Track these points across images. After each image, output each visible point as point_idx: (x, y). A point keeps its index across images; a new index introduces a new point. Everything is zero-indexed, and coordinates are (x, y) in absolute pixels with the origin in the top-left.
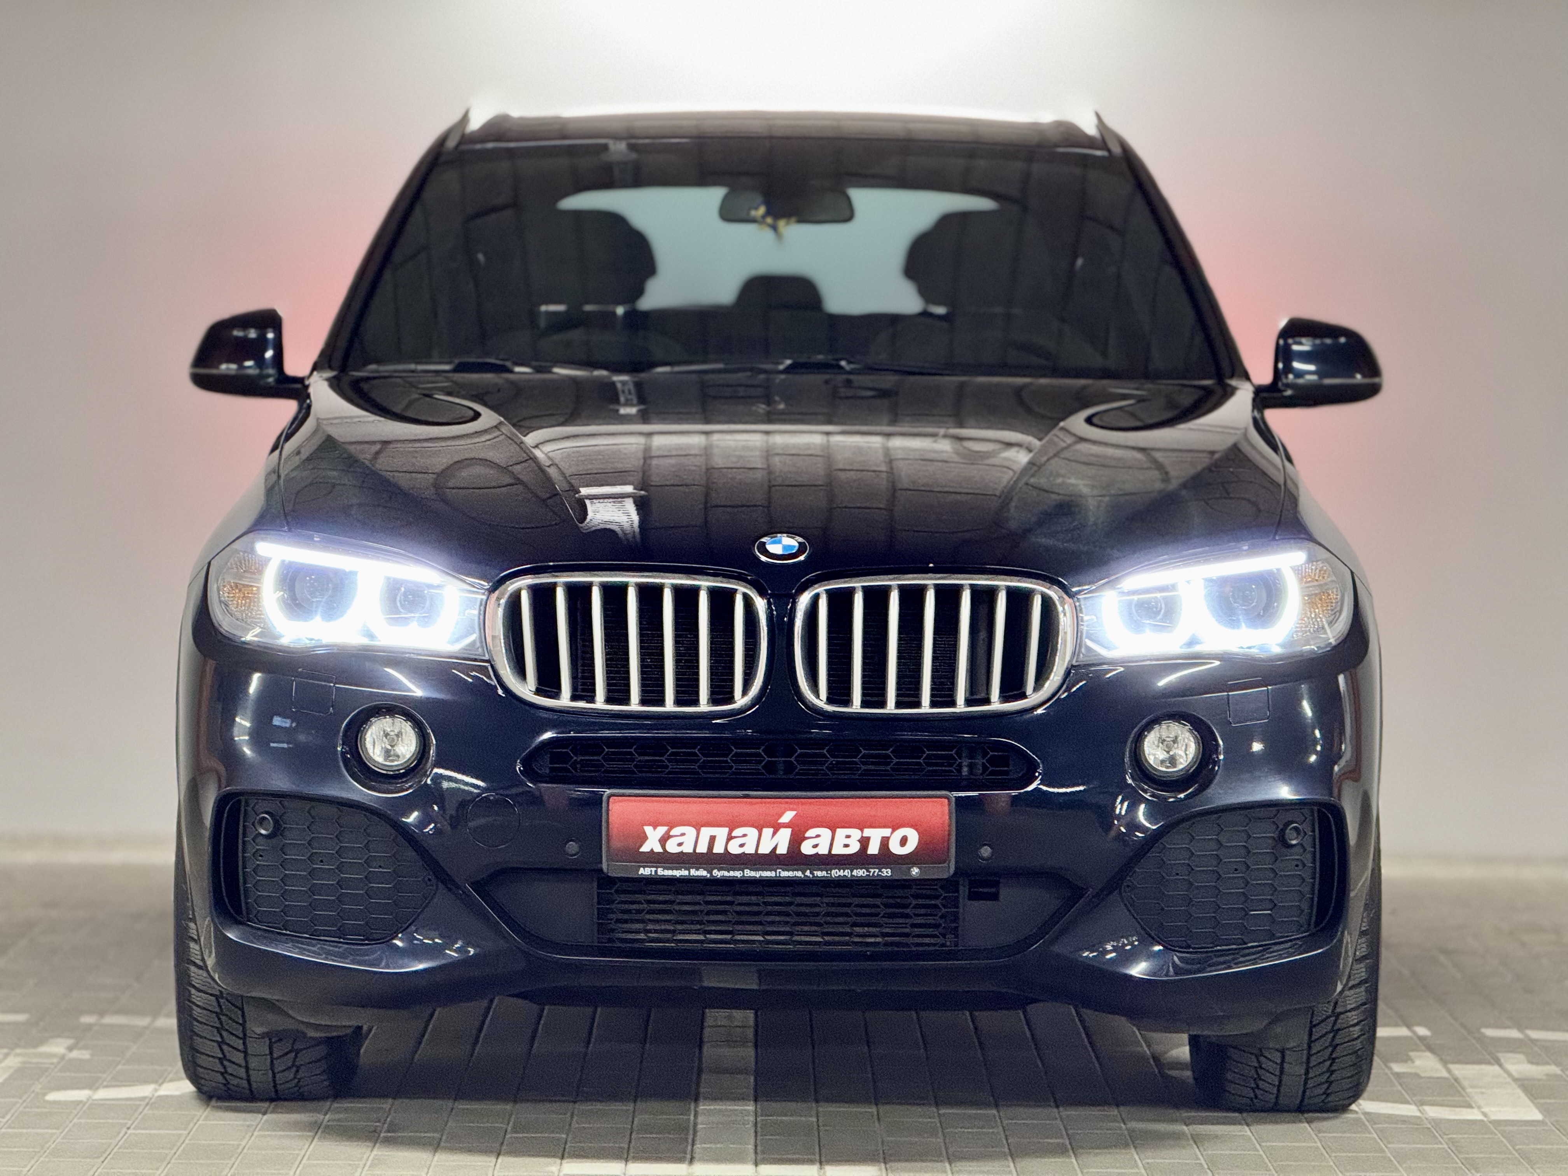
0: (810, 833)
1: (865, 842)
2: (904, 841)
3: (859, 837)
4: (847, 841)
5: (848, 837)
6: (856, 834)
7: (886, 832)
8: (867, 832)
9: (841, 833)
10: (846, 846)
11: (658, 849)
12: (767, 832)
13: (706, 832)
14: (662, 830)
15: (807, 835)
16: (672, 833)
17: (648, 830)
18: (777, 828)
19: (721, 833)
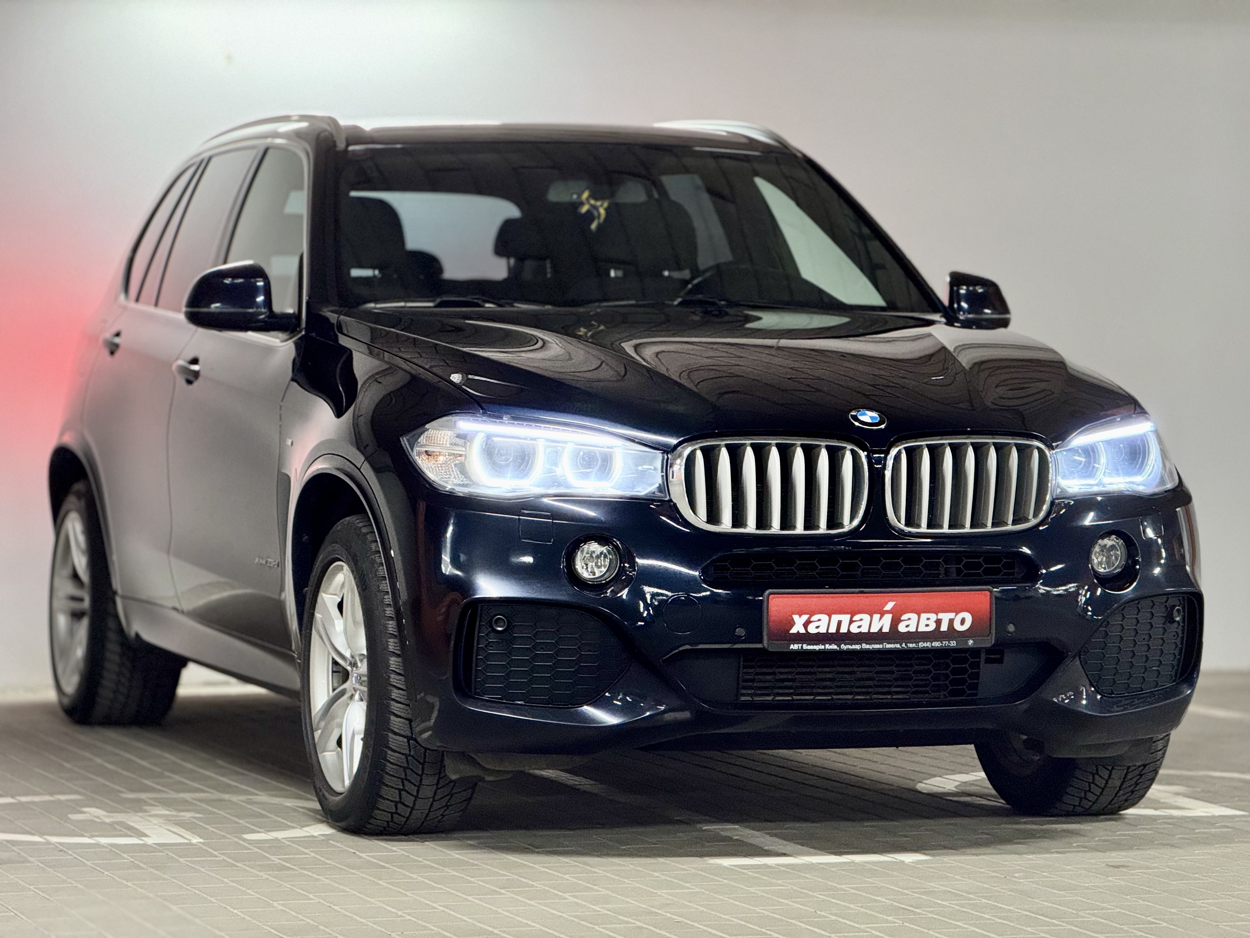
0: (904, 617)
1: (939, 622)
2: (963, 622)
3: (935, 619)
4: (928, 622)
5: (928, 619)
6: (933, 617)
7: (952, 615)
8: (941, 616)
9: (924, 616)
10: (927, 625)
11: (802, 631)
12: (876, 617)
13: (836, 618)
14: (805, 617)
15: (902, 618)
16: (812, 620)
17: (796, 617)
18: (882, 614)
19: (846, 618)
